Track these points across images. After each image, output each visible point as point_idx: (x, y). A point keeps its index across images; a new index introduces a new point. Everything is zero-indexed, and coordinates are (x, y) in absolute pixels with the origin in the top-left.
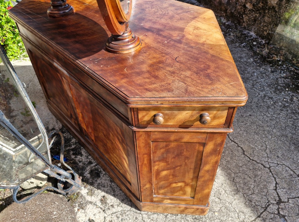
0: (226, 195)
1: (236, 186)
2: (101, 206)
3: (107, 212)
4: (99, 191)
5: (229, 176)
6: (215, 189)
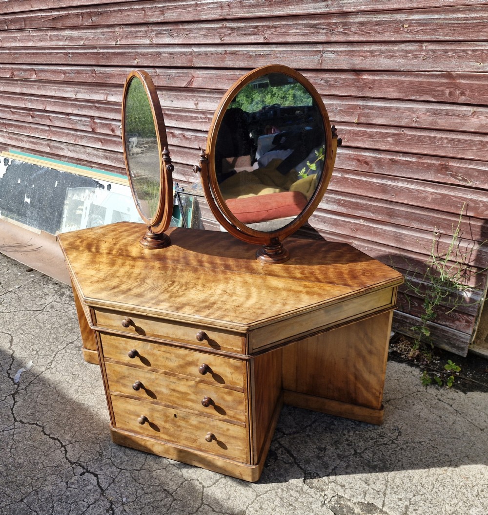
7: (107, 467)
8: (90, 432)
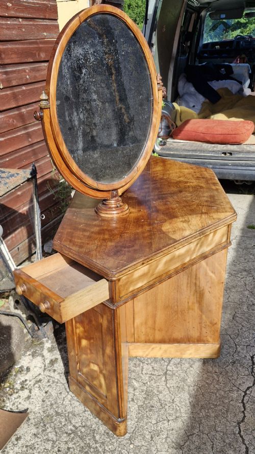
0: (164, 441)
1: (185, 443)
2: (47, 365)
3: (46, 371)
4: (59, 353)
5: (190, 428)
6: (159, 428)
7: (240, 354)
8: (218, 381)
